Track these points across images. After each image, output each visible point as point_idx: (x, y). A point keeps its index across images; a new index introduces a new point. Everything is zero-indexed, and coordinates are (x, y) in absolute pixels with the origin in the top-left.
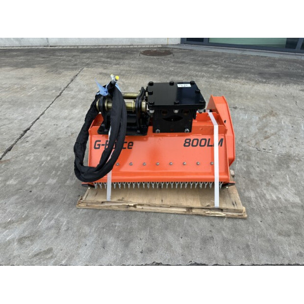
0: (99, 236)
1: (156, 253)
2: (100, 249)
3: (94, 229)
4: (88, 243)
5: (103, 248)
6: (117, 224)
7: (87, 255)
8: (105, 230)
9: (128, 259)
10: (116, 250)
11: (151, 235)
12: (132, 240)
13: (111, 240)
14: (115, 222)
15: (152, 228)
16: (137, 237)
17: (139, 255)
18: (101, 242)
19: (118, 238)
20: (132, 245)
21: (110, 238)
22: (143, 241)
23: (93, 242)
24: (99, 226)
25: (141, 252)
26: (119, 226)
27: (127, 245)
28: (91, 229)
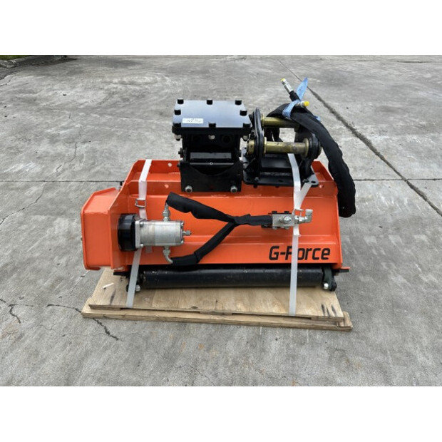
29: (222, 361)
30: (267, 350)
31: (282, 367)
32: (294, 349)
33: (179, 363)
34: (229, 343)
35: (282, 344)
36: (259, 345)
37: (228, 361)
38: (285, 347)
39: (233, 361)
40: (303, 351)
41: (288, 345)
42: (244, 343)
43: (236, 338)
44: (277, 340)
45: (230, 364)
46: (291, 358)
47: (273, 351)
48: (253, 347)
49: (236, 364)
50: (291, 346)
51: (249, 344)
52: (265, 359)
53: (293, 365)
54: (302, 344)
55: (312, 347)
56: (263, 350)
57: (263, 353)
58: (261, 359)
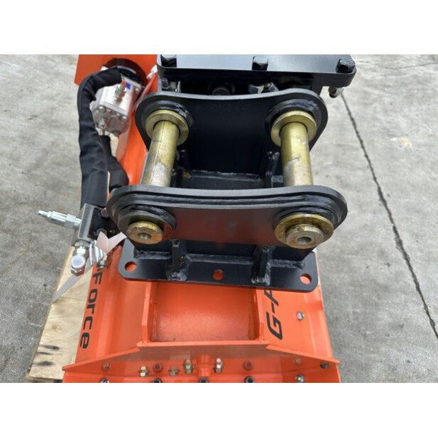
0: (383, 341)
1: (384, 245)
2: (406, 332)
3: (373, 356)
4: (404, 358)
5: (402, 327)
6: (350, 310)
7: (426, 354)
8: (368, 332)
9: (405, 283)
10: (399, 304)
11: (357, 253)
12: (374, 281)
13: (384, 317)
14: (348, 315)
15: (342, 251)
16: (365, 274)
17: (394, 268)
18: (393, 335)
19: (376, 304)
20: (381, 280)
21: (380, 319)
22: (369, 263)
23: (399, 351)
24: (363, 347)
25: (389, 265)
26: (354, 307)
27: (386, 288)
28: (375, 361)
29: (38, 227)
30: (36, 272)
31: (11, 285)
32: (26, 303)
33: (50, 193)
34: (57, 235)
35: (38, 290)
36: (44, 264)
37: (37, 232)
38: (32, 293)
39: (35, 238)
40: (20, 313)
41: (34, 297)
42: (52, 249)
43: (61, 242)
44: (45, 285)
45: (33, 234)
46: (16, 297)
47: (32, 278)
48: (44, 259)
49: (31, 240)
50: (31, 301)
51: (49, 254)
52: (26, 269)
53: (7, 298)
54: (29, 315)
55: (22, 328)
56: (37, 268)
57: (33, 267)
58: (27, 264)
